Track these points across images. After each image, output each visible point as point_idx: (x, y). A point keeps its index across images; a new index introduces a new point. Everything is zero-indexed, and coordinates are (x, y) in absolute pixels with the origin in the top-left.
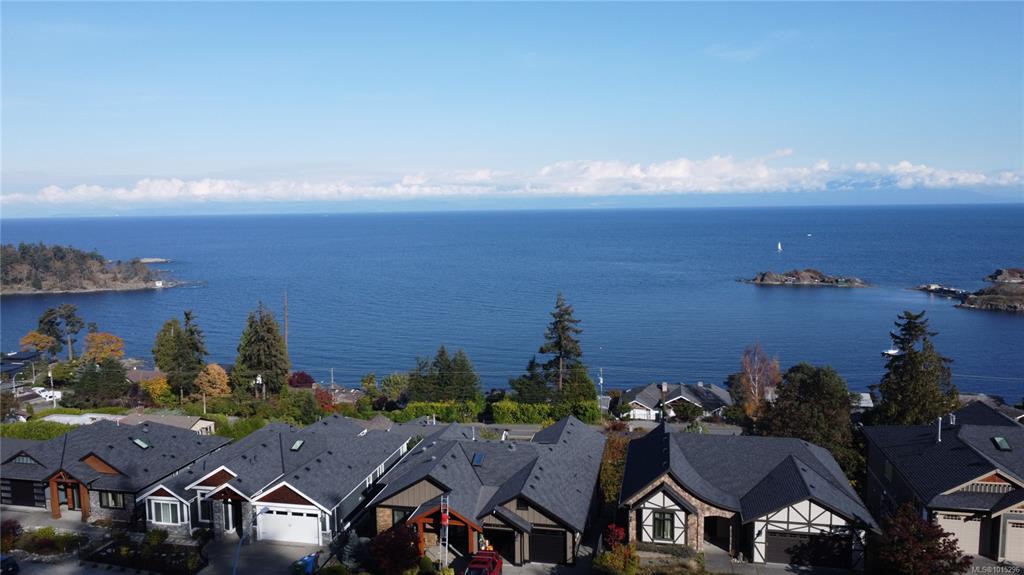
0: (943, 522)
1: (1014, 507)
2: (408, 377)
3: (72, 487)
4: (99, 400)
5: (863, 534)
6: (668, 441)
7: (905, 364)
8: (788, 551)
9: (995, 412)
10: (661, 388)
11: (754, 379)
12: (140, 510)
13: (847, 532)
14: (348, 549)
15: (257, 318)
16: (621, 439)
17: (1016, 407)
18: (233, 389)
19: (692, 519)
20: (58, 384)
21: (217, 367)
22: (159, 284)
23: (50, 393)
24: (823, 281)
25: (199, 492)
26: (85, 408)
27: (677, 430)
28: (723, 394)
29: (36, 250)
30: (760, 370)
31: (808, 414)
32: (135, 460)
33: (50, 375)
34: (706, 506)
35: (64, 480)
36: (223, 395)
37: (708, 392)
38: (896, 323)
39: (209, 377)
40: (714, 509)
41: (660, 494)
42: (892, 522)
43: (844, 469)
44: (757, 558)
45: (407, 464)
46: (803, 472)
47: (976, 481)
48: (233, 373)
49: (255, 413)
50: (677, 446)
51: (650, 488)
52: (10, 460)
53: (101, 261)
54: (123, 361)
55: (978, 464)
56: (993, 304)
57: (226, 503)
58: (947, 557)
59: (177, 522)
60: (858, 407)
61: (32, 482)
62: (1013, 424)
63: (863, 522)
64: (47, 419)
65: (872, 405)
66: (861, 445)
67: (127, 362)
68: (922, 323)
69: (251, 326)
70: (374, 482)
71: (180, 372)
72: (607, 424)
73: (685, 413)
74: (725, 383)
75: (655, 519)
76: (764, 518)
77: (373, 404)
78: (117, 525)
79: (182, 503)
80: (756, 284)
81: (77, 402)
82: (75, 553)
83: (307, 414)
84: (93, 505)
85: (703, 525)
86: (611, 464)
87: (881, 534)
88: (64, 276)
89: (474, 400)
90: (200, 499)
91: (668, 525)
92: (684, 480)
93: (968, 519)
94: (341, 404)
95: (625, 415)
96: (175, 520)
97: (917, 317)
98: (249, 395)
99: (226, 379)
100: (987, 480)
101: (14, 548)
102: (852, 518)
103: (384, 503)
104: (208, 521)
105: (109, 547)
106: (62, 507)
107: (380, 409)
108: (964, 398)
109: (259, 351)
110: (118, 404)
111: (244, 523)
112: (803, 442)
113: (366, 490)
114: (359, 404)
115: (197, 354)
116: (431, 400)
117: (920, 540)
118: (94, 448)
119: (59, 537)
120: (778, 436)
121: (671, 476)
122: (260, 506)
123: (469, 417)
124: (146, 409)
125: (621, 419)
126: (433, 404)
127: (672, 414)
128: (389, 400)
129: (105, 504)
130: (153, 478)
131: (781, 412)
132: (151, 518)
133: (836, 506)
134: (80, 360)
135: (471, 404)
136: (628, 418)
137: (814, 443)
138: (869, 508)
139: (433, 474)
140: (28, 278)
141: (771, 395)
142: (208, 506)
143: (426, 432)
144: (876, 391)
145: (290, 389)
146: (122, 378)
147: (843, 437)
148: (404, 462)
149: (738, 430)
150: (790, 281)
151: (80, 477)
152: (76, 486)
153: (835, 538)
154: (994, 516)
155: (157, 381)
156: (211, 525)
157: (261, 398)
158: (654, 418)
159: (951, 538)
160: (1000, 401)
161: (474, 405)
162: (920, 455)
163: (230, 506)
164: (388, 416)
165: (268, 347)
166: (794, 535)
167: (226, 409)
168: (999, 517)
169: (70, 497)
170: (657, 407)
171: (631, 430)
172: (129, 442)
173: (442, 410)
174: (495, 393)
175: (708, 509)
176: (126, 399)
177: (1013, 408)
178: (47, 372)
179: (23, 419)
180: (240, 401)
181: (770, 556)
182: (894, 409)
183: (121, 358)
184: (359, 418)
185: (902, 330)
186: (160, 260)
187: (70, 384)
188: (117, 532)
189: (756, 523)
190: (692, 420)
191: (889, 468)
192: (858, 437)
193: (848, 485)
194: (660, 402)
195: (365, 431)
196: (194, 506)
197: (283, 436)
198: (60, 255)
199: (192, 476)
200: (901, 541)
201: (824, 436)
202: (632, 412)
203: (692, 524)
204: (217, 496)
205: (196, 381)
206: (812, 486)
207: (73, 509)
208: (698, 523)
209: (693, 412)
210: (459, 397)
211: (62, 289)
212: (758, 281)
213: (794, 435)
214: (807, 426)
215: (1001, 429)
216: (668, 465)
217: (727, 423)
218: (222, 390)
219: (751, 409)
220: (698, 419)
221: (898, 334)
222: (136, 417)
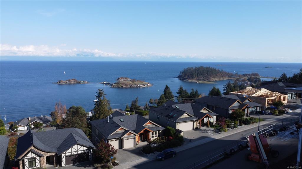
0: (111, 142)
1: (125, 135)
5: (92, 150)
6: (32, 135)
7: (100, 103)
8: (72, 160)
9: (120, 113)
10: (29, 119)
11: (59, 112)
13: (88, 151)
16: (15, 138)
17: (124, 111)
19: (42, 158)
24: (77, 82)
27: (35, 132)
28: (50, 118)
30: (60, 109)
31: (75, 120)
34: (46, 153)
37: (44, 118)
38: (97, 93)
40: (49, 153)
41: (31, 153)
42: (99, 145)
43: (86, 134)
44: (63, 165)
46: (75, 137)
47: (117, 130)
50: (35, 137)
51: (27, 152)
55: (117, 126)
56: (118, 86)
58: (112, 151)
60: (88, 116)
62: (124, 115)
63: (92, 147)
65: (92, 115)
66: (90, 126)
68: (103, 92)
72: (9, 134)
73: (37, 126)
74: (50, 115)
75: (29, 162)
76: (65, 153)
80: (58, 84)
85: (45, 159)
86: (12, 147)
87: (96, 149)
91: (34, 162)
92: (39, 147)
93: (116, 140)
95: (16, 130)
97: (102, 91)
100: (120, 130)
102: (89, 147)
108: (113, 110)
112: (74, 128)
117: (106, 148)
120: (67, 128)
121: (34, 146)
125: (14, 131)
127: (33, 127)
131: (67, 121)
133: (84, 144)
136: (17, 131)
137: (77, 128)
138: (93, 143)
141: (64, 116)
144: (93, 111)
147: (85, 125)
149: (55, 128)
150: (68, 83)
153: (85, 153)
154: (121, 138)
158: (26, 129)
159: (112, 146)
160: (121, 110)
162: (104, 126)
166: (73, 155)
168: (122, 138)
170: (28, 125)
171: (18, 134)
175: (47, 154)
177: (123, 111)
181: (67, 163)
182: (97, 115)
185: (98, 94)
189: (62, 155)
190: (40, 128)
191: (97, 131)
192: (89, 124)
193: (87, 138)
194: (28, 124)
200: (101, 150)
201: (80, 126)
202: (18, 129)
203: (42, 160)
206: (77, 140)
208: (44, 159)
209: (40, 125)
212: (58, 83)
213: (72, 127)
214: (75, 123)
215: (122, 117)
216: (32, 143)
217: (51, 127)
219: (59, 121)
220: (42, 127)
221: (97, 95)
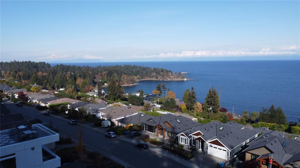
2: (259, 113)
3: (161, 129)
4: (169, 109)
12: (177, 138)
14: (235, 163)
15: (211, 90)
18: (203, 110)
20: (160, 103)
21: (199, 103)
22: (185, 79)
23: (158, 105)
25: (192, 137)
26: (165, 110)
29: (157, 69)
32: (177, 125)
33: (158, 101)
35: (160, 127)
36: (200, 111)
39: (197, 106)
45: (257, 141)
48: (204, 106)
49: (209, 118)
52: (148, 120)
53: (172, 73)
54: (175, 99)
57: (199, 141)
59: (186, 144)
61: (153, 126)
64: (157, 112)
67: (176, 100)
69: (209, 93)
70: (246, 144)
71: (189, 104)
77: (246, 120)
78: (171, 141)
79: (188, 139)
81: (164, 108)
82: (161, 146)
83: (225, 120)
84: (166, 135)
88: (163, 76)
89: (284, 124)
90: (192, 139)
94: (235, 119)
96: (186, 143)
98: (208, 112)
99: (201, 107)
101: (148, 142)
103: (248, 152)
104: (194, 145)
105: (169, 147)
106: (159, 134)
107: (248, 122)
109: (211, 100)
110: (173, 110)
111: (204, 148)
113: (242, 146)
114: (241, 120)
115: (194, 99)
116: (267, 122)
118: (167, 120)
119: (157, 141)
122: (209, 144)
123: (282, 130)
124: (180, 113)
126: (268, 123)
128: (252, 120)
129: (169, 135)
130: (181, 131)
132: (179, 141)
134: (165, 98)
135: (282, 125)
139: (267, 146)
140: (155, 76)
142: (195, 141)
143: (265, 132)
145: (220, 112)
146: (175, 104)
148: (257, 140)
151: (163, 127)
152: (162, 129)
155: (183, 106)
156: (195, 147)
157: (211, 114)
161: (284, 126)
163: (200, 142)
164: (251, 125)
165: (214, 99)
167: (201, 115)
169: (161, 132)
172: (175, 120)
173: (271, 126)
174: (293, 123)
176: (175, 109)
178: (158, 100)
179: (152, 111)
180: (205, 114)
183: (175, 98)
184: (241, 124)
186: (186, 73)
187: (163, 104)
188: (171, 143)
195: (243, 128)
196: (191, 140)
197: (217, 125)
198: (162, 70)
199: (191, 132)
204: (197, 139)
205: (193, 107)
207: (161, 135)
210: (278, 123)
211: (162, 79)
218: (200, 110)
222: (177, 114)
